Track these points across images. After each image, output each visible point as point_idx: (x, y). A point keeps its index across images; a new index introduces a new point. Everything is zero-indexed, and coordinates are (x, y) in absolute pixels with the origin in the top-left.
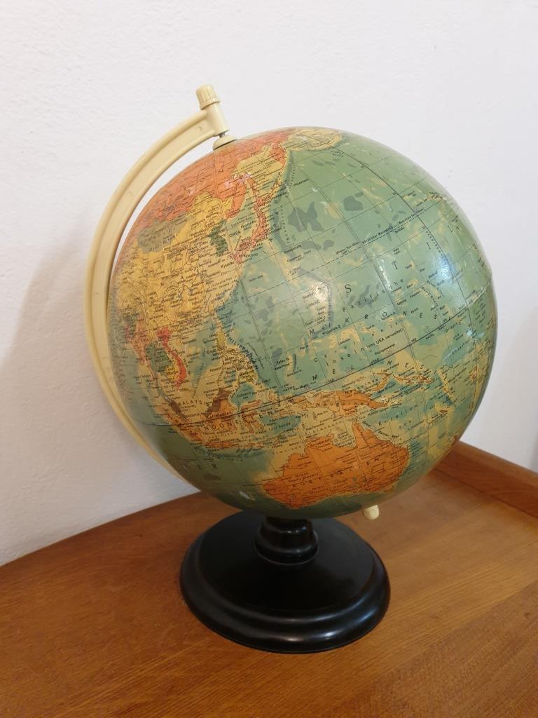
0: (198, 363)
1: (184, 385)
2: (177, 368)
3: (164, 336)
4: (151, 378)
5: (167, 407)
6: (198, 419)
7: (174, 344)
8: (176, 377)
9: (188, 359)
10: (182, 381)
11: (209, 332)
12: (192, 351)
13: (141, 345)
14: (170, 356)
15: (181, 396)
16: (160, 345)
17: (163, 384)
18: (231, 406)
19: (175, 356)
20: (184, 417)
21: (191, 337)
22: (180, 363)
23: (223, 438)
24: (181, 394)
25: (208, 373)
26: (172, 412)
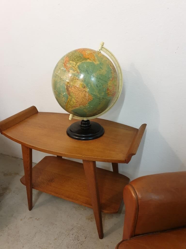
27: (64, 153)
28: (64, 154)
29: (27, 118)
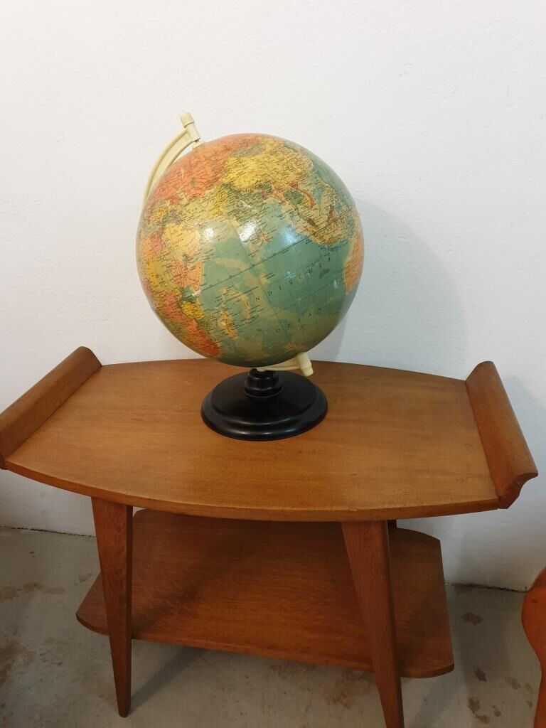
0: (317, 193)
1: (314, 207)
2: (308, 199)
3: (294, 185)
4: (293, 210)
5: (306, 224)
6: (324, 225)
7: (301, 187)
8: (309, 204)
9: (312, 193)
10: (313, 205)
11: (315, 180)
12: (312, 188)
13: (281, 194)
14: (302, 194)
15: (313, 214)
16: (293, 190)
17: (302, 210)
18: (336, 214)
19: (305, 193)
20: (317, 226)
21: (309, 183)
22: (309, 196)
23: (335, 236)
24: (313, 212)
25: (323, 198)
26: (309, 226)
27: (281, 508)
28: (282, 511)
29: (74, 392)
